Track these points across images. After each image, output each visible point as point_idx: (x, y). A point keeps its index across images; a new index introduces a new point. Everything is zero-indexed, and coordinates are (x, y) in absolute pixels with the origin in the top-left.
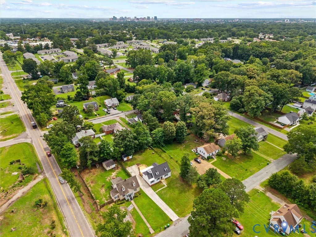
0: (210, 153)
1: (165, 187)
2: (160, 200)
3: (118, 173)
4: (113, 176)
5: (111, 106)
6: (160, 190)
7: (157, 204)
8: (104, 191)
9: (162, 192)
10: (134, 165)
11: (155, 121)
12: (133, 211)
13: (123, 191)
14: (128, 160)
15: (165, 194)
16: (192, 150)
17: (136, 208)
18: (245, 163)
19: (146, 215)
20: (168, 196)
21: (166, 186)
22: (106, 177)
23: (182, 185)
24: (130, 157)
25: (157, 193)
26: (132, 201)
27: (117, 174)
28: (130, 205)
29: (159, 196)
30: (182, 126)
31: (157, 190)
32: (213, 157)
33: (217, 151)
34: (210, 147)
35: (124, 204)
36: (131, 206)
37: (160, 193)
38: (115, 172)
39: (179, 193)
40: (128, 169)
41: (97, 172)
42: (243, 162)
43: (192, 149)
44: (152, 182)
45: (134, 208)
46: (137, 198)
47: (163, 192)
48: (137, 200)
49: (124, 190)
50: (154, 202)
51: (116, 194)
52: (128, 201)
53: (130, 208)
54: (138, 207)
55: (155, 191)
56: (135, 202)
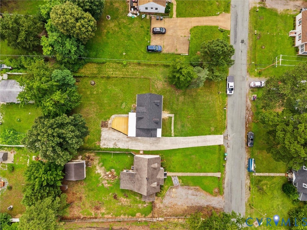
1: (173, 119)
2: (189, 139)
3: (101, 163)
4: (102, 174)
6: (173, 128)
7: (190, 146)
8: (125, 199)
9: (178, 129)
10: (100, 131)
12: (183, 181)
15: (183, 126)
17: (180, 174)
19: (196, 169)
20: (189, 125)
21: (172, 115)
22: (100, 185)
23: (184, 94)
25: (175, 136)
26: (169, 174)
27: (103, 166)
28: (173, 180)
29: (182, 136)
31: (171, 131)
36: (175, 179)
37: (178, 131)
38: (98, 168)
39: (194, 108)
40: (104, 145)
43: (128, 13)
45: (179, 177)
46: (167, 165)
47: (179, 127)
48: (170, 167)
53: (176, 181)
54: (181, 172)
55: (171, 136)
56: (171, 171)
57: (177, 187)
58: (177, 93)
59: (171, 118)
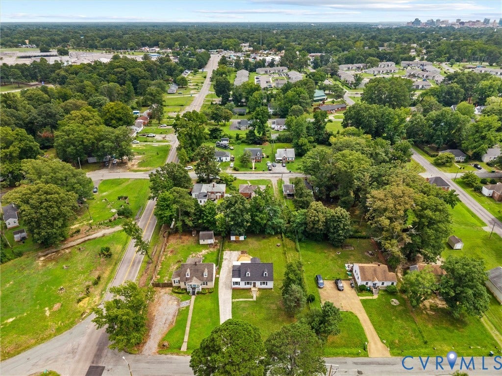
0: (370, 280)
1: (251, 300)
2: (229, 315)
3: (210, 252)
5: (280, 160)
6: (241, 300)
8: (175, 268)
9: (241, 304)
10: (238, 250)
11: (306, 197)
12: (184, 310)
13: (187, 277)
14: (235, 242)
15: (243, 309)
16: (346, 265)
17: (191, 308)
18: (437, 329)
19: (195, 323)
20: (244, 315)
21: (255, 299)
22: (192, 253)
23: (279, 309)
24: (242, 238)
25: (233, 303)
26: (193, 297)
27: (208, 253)
28: (187, 301)
29: (232, 308)
30: (337, 216)
31: (238, 299)
32: (374, 290)
33: (387, 284)
34: (375, 270)
35: (181, 296)
36: (187, 303)
37: (238, 305)
38: (207, 251)
39: (264, 319)
40: (226, 253)
41: (188, 241)
42: (433, 325)
43: (348, 263)
44: (237, 283)
45: (188, 307)
46: (203, 295)
47: (243, 305)
48: (200, 298)
49: (189, 277)
50: (219, 313)
51: (176, 277)
52: (188, 293)
53: (184, 304)
54: (194, 308)
55: (232, 299)
56: (196, 299)
57: (178, 305)
58: (279, 303)
59: (252, 297)
